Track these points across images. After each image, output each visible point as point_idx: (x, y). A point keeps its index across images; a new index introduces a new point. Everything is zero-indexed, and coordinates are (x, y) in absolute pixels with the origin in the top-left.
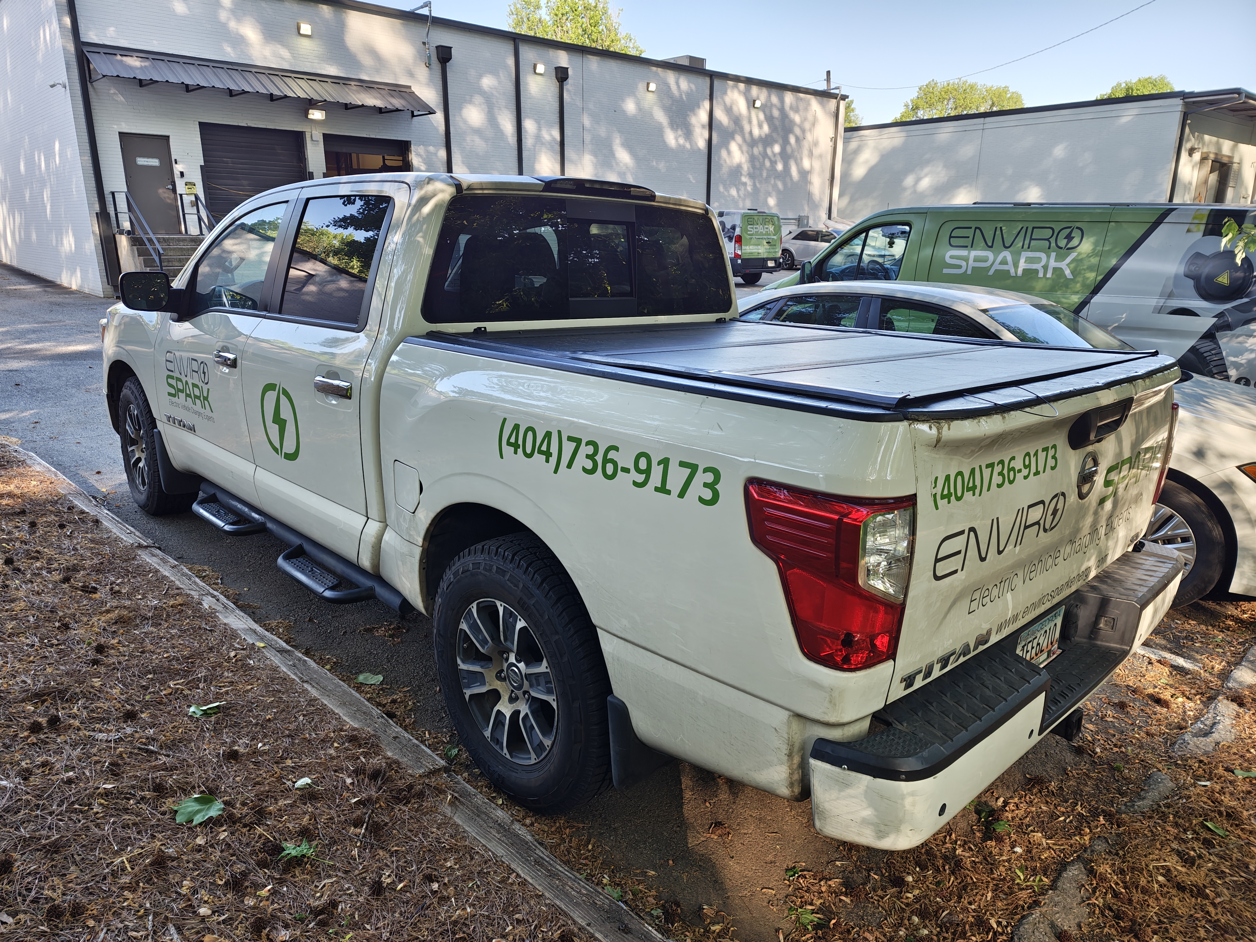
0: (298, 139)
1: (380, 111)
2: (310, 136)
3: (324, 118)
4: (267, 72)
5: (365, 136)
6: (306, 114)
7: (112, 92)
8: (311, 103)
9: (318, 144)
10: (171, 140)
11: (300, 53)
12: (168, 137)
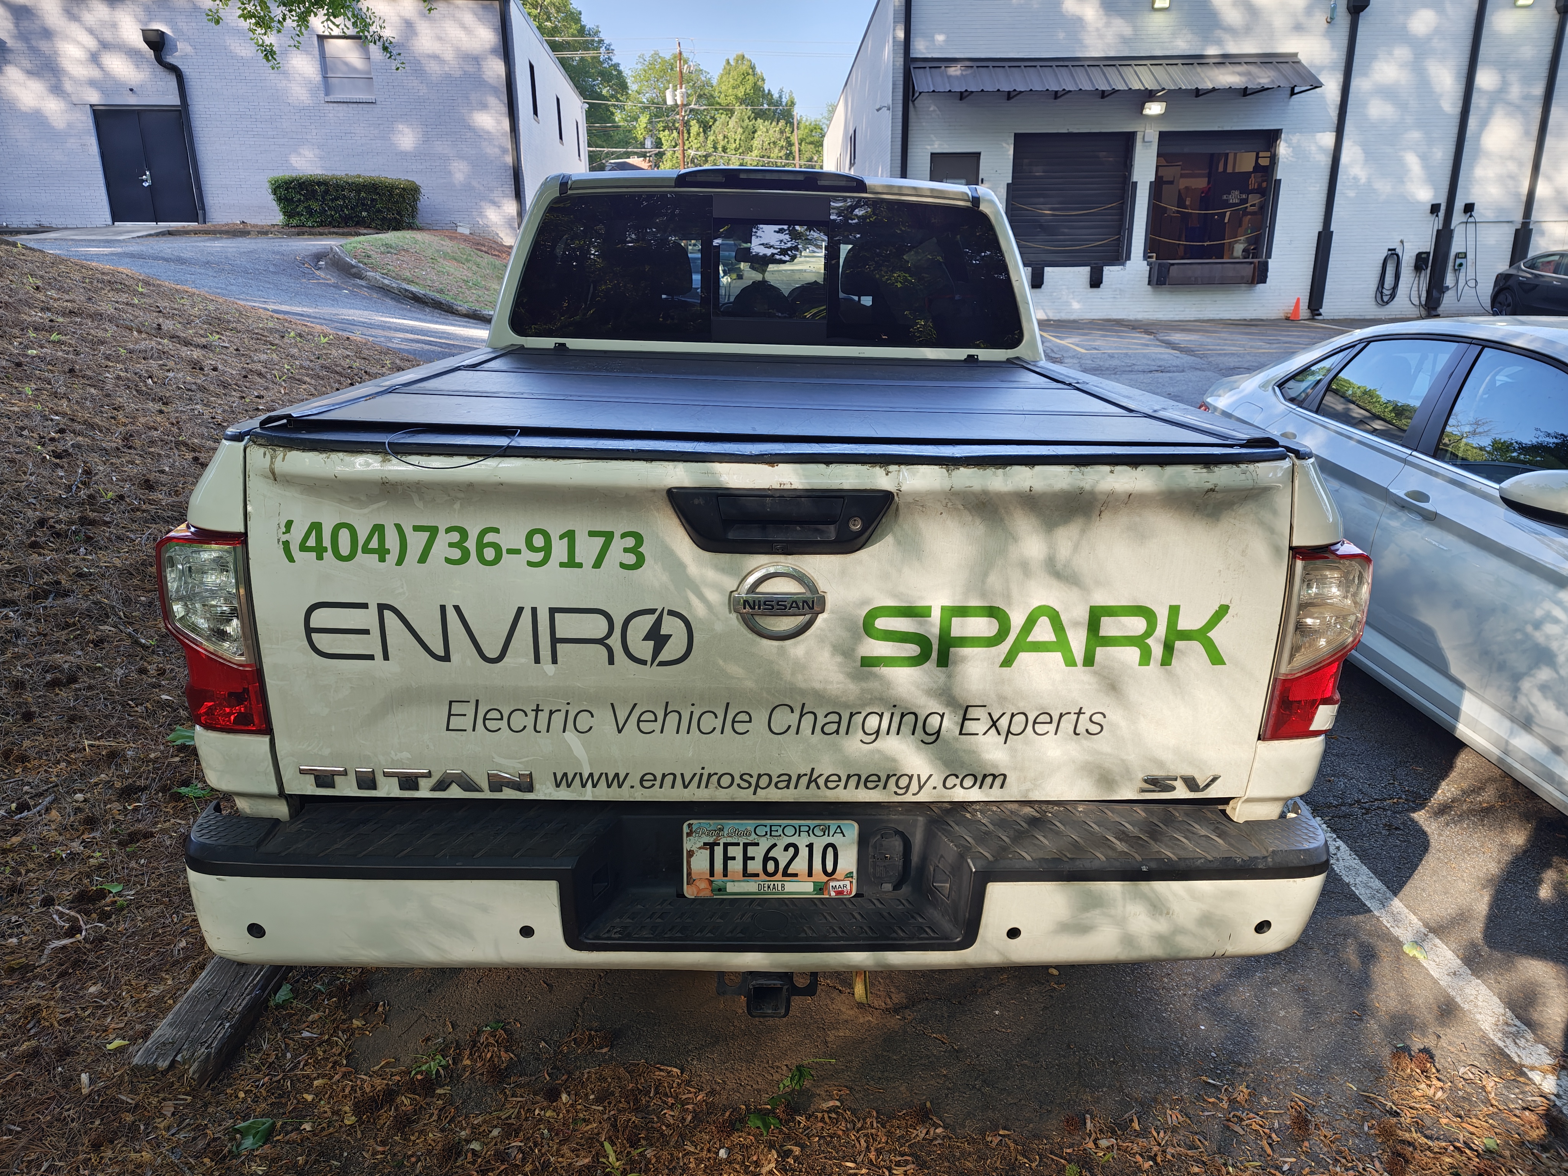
0: (1128, 140)
1: (1245, 92)
2: (1142, 137)
3: (1163, 112)
4: (1101, 63)
5: (1216, 129)
6: (1142, 108)
7: (932, 109)
8: (1150, 96)
9: (1150, 146)
10: (982, 157)
11: (1149, 33)
12: (980, 153)
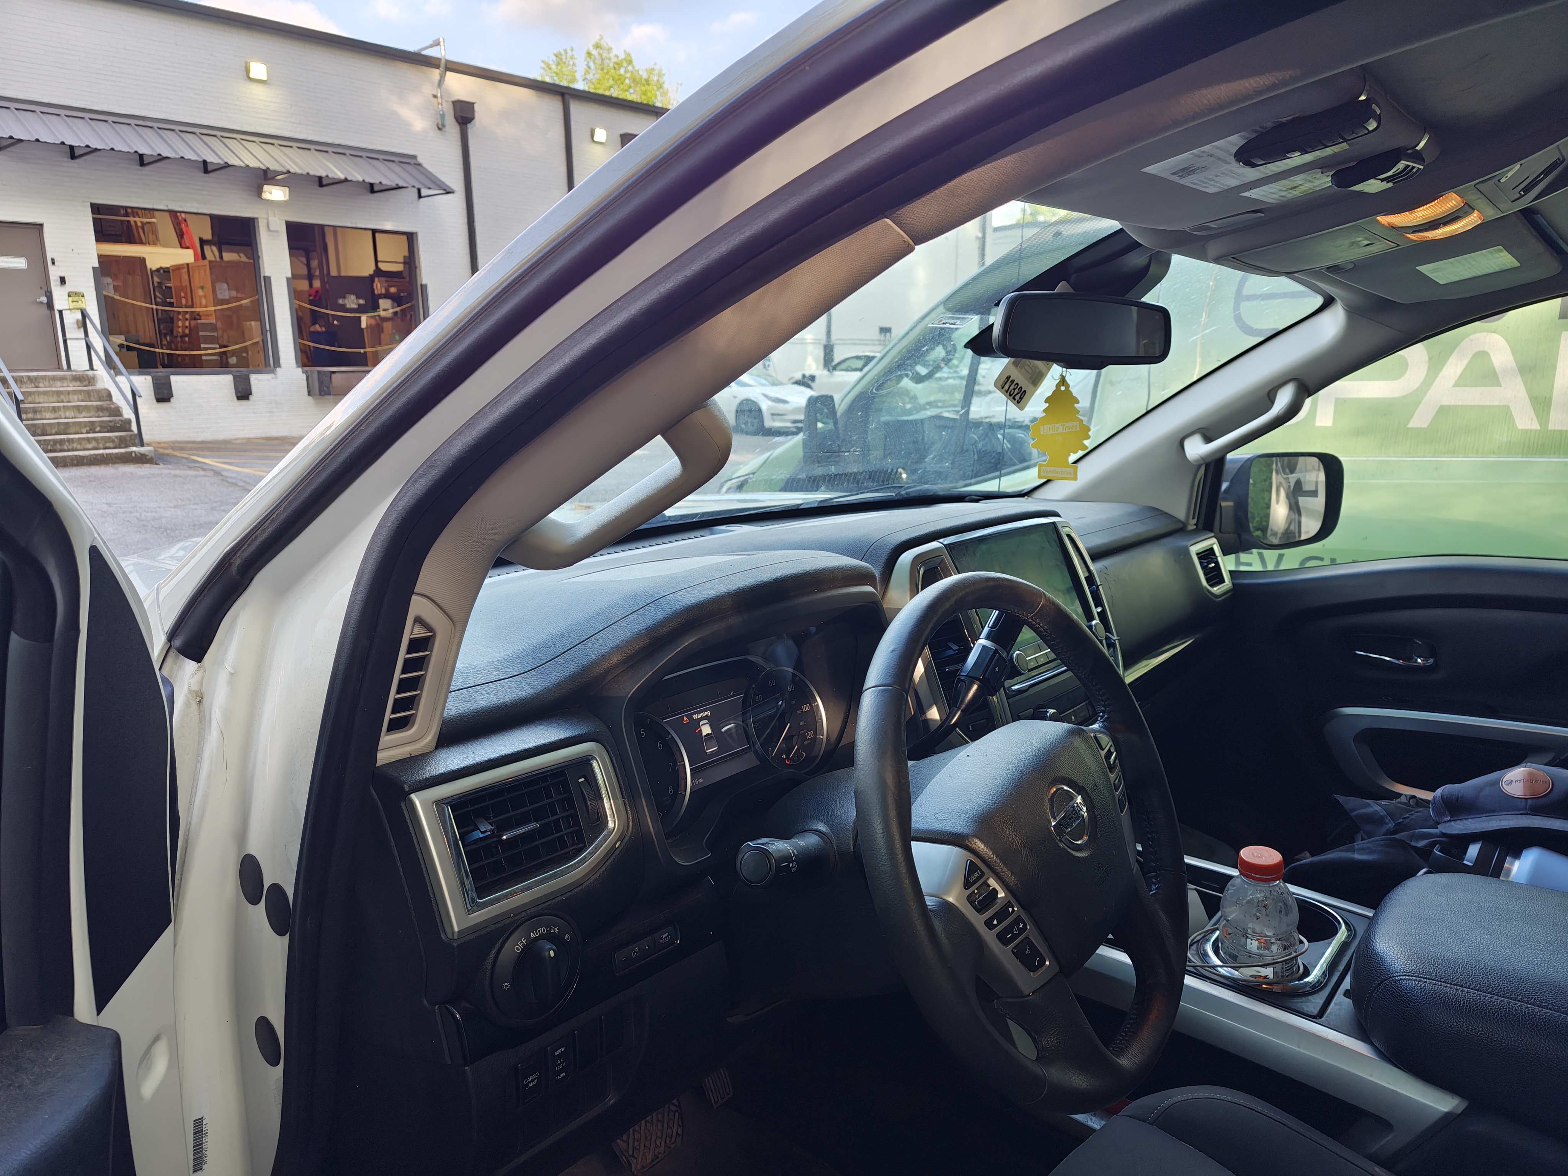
1: (372, 187)
2: (264, 224)
3: (287, 198)
4: (198, 131)
5: (349, 225)
6: (259, 192)
8: (266, 176)
9: (278, 237)
10: (45, 231)
11: (249, 105)
12: (41, 225)
